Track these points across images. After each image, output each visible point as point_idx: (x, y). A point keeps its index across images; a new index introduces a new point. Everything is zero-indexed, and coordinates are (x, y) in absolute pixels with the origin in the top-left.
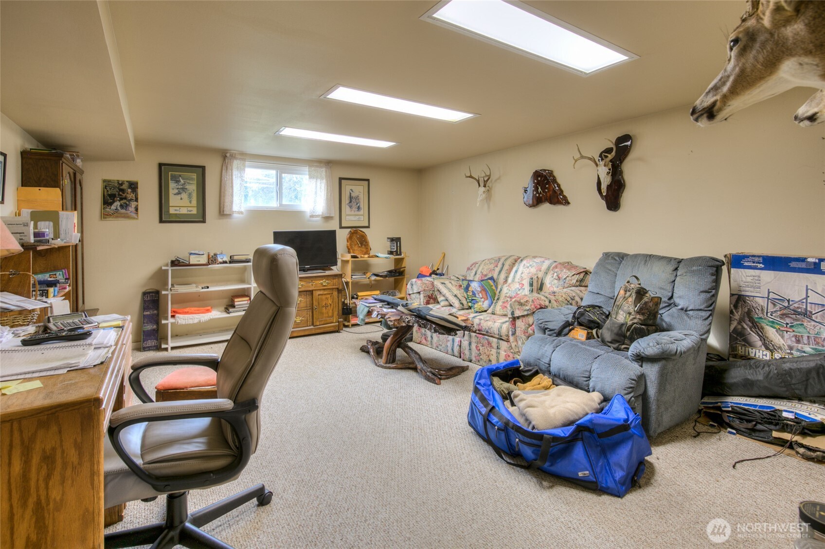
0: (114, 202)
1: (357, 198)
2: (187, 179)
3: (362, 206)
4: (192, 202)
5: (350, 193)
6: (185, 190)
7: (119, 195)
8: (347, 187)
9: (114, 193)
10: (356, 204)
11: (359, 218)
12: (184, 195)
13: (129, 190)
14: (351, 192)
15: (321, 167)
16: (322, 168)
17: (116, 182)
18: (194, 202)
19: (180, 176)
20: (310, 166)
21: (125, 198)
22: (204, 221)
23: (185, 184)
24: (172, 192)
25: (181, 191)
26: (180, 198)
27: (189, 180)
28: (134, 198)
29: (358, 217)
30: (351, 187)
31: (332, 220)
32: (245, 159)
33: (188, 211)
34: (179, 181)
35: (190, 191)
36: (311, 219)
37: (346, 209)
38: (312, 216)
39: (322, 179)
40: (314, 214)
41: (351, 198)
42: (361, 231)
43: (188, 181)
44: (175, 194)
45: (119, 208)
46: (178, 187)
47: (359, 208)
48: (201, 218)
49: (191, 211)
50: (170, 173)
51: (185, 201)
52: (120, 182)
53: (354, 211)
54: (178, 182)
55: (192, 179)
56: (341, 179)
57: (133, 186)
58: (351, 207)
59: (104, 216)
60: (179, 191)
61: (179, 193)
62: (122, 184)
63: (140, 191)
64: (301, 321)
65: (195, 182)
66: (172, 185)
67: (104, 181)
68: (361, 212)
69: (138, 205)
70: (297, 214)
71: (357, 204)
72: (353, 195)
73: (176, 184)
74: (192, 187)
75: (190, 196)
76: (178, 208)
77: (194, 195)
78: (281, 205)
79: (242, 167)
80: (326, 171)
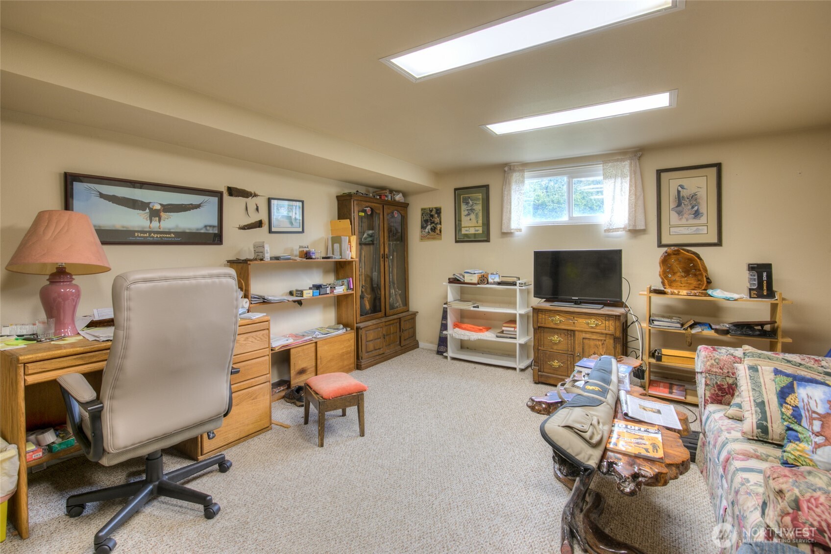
0: (427, 226)
1: (693, 197)
2: (474, 200)
3: (703, 210)
4: (479, 222)
5: (679, 192)
6: (473, 210)
7: (430, 220)
8: (672, 184)
9: (427, 218)
10: (690, 207)
11: (697, 230)
12: (473, 216)
13: (436, 215)
14: (680, 189)
15: (623, 160)
16: (624, 162)
17: (428, 209)
18: (480, 222)
19: (469, 198)
20: (605, 162)
21: (433, 222)
22: (488, 240)
23: (473, 205)
24: (464, 213)
25: (470, 212)
26: (469, 219)
27: (476, 200)
28: (439, 222)
29: (695, 228)
30: (680, 182)
31: (645, 234)
32: (524, 170)
33: (476, 231)
34: (469, 203)
35: (477, 212)
36: (607, 234)
37: (671, 217)
38: (608, 230)
39: (623, 176)
40: (611, 228)
41: (680, 200)
42: (688, 251)
43: (475, 202)
44: (466, 216)
45: (430, 231)
46: (467, 209)
47: (697, 214)
48: (485, 237)
49: (478, 231)
50: (462, 196)
51: (474, 223)
52: (431, 209)
53: (687, 220)
54: (467, 203)
55: (478, 199)
56: (659, 172)
57: (438, 211)
58: (680, 213)
59: (423, 238)
60: (469, 212)
61: (468, 215)
62: (431, 211)
63: (442, 215)
64: (559, 366)
65: (481, 202)
66: (464, 207)
67: (422, 209)
68: (703, 220)
69: (441, 228)
70: (589, 229)
71: (693, 207)
72: (684, 193)
73: (467, 206)
74: (479, 207)
75: (477, 215)
76: (468, 229)
77: (480, 214)
78: (571, 218)
79: (521, 179)
80: (631, 164)
